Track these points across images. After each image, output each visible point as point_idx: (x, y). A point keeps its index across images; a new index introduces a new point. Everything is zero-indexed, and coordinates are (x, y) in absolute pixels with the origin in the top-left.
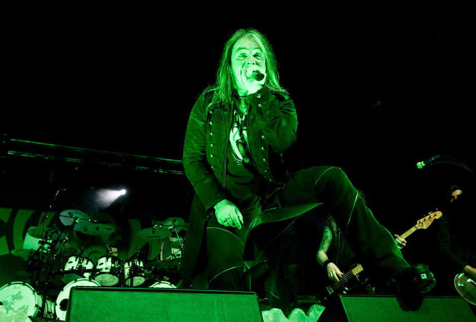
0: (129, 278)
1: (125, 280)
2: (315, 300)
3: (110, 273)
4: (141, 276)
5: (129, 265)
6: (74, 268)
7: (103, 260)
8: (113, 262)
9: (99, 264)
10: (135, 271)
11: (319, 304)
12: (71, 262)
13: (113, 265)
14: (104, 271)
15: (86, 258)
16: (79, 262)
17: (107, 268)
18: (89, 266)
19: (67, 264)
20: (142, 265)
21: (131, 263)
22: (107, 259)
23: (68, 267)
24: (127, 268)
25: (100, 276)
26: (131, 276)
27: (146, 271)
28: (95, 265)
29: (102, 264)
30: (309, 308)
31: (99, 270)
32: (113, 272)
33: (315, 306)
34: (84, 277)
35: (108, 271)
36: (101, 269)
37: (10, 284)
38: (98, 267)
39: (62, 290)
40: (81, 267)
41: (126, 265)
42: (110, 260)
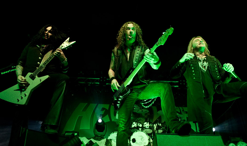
0: (156, 130)
1: (155, 131)
2: (240, 139)
3: (149, 128)
4: (161, 129)
5: (156, 125)
6: (135, 127)
7: (146, 123)
8: (149, 124)
9: (144, 125)
10: (158, 128)
11: (242, 141)
12: (134, 124)
13: (150, 125)
14: (147, 127)
15: (139, 123)
16: (137, 124)
17: (147, 126)
18: (141, 126)
19: (132, 125)
20: (161, 125)
21: (156, 124)
22: (147, 123)
23: (133, 126)
24: (155, 126)
25: (145, 129)
26: (157, 129)
27: (163, 127)
28: (143, 125)
29: (145, 125)
30: (237, 143)
31: (145, 127)
32: (150, 128)
33: (240, 142)
34: (139, 130)
35: (148, 127)
36: (146, 127)
37: (114, 133)
38: (144, 126)
39: (132, 135)
40: (138, 126)
41: (154, 125)
42: (148, 123)
